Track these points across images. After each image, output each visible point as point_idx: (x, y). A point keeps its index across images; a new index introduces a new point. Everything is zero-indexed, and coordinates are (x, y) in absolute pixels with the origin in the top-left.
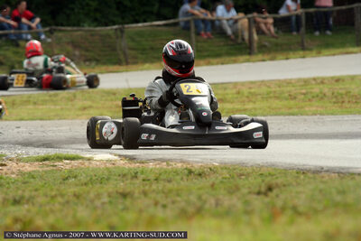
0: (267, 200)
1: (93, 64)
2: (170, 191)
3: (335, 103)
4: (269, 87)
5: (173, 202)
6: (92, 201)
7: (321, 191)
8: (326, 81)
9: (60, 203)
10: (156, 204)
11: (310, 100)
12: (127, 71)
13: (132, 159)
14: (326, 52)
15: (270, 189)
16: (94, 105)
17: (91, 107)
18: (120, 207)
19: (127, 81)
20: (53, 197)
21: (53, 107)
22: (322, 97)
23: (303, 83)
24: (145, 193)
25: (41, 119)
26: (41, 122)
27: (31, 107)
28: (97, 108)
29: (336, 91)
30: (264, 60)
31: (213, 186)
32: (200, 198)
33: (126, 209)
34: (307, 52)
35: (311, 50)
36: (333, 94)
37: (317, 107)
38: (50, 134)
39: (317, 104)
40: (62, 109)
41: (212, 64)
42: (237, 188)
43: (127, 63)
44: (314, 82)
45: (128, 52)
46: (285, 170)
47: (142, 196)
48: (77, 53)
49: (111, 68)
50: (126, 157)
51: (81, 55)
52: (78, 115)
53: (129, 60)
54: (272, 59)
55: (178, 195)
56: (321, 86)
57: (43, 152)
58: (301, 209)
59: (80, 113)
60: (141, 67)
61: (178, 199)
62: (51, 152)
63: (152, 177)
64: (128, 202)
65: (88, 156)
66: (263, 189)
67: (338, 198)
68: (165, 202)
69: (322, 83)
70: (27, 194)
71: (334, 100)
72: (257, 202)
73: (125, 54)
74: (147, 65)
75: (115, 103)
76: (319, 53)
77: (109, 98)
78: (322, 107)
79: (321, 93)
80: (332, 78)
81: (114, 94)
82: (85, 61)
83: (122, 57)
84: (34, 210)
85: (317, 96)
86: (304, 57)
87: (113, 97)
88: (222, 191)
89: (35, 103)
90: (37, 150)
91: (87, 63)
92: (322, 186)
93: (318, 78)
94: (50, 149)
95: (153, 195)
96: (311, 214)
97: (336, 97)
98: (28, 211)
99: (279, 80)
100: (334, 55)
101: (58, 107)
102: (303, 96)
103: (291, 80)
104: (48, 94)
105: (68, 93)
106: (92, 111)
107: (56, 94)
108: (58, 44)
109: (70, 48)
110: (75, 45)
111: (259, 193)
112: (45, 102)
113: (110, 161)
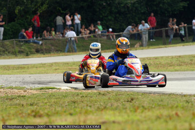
0: (131, 104)
1: (59, 52)
2: (92, 101)
5: (94, 105)
6: (62, 104)
9: (49, 105)
10: (87, 105)
12: (72, 55)
13: (76, 89)
14: (150, 47)
15: (132, 99)
17: (58, 69)
18: (73, 107)
19: (73, 59)
20: (46, 103)
21: (44, 69)
24: (82, 102)
25: (39, 73)
26: (40, 75)
27: (35, 69)
28: (62, 69)
31: (109, 99)
32: (105, 102)
33: (75, 107)
35: (146, 46)
38: (43, 79)
41: (106, 52)
42: (119, 100)
43: (73, 52)
46: (138, 93)
48: (53, 48)
50: (73, 88)
51: (54, 49)
55: (96, 102)
56: (150, 61)
57: (41, 86)
58: (146, 107)
60: (78, 53)
62: (44, 86)
63: (85, 96)
64: (76, 105)
65: (58, 87)
66: (130, 100)
67: (160, 103)
69: (150, 59)
70: (35, 102)
72: (128, 105)
74: (81, 53)
75: (68, 67)
76: (148, 48)
77: (66, 66)
80: (154, 57)
81: (68, 64)
82: (56, 51)
83: (71, 50)
84: (38, 108)
86: (142, 49)
88: (113, 101)
89: (36, 68)
90: (38, 85)
92: (152, 98)
95: (86, 102)
96: (150, 109)
98: (36, 108)
100: (155, 48)
101: (46, 69)
104: (42, 64)
105: (50, 63)
106: (59, 71)
107: (45, 64)
108: (45, 44)
109: (50, 46)
110: (52, 45)
111: (128, 101)
112: (40, 67)
113: (67, 89)
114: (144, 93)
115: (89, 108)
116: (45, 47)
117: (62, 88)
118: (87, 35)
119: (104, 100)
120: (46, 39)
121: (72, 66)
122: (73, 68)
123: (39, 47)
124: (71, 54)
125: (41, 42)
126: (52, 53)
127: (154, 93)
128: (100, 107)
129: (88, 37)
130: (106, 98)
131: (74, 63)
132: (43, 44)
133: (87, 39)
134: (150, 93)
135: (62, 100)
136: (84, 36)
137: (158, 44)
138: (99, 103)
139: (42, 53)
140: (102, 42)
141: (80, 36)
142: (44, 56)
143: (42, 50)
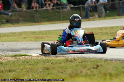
0: (98, 70)
1: (27, 22)
2: (62, 67)
3: (111, 36)
4: (88, 30)
5: (65, 71)
6: (36, 71)
7: (116, 67)
8: (108, 28)
10: (59, 72)
11: (103, 35)
12: (39, 25)
14: (107, 18)
15: (98, 66)
16: (28, 37)
17: (27, 37)
18: (47, 73)
19: (39, 28)
20: (22, 69)
21: (14, 37)
22: (107, 34)
23: (100, 29)
24: (54, 68)
25: (10, 42)
28: (30, 38)
29: (112, 32)
30: (86, 21)
31: (77, 65)
32: (74, 69)
33: (49, 74)
34: (101, 18)
36: (111, 33)
37: (106, 37)
39: (105, 36)
40: (17, 38)
43: (38, 22)
44: (104, 29)
45: (39, 18)
46: (100, 59)
47: (53, 69)
48: (21, 18)
49: (33, 24)
51: (22, 20)
52: (23, 40)
53: (39, 21)
54: (89, 21)
56: (106, 30)
57: (14, 53)
59: (24, 39)
60: (43, 23)
61: (66, 70)
62: (17, 53)
63: (54, 62)
65: (30, 55)
66: (95, 66)
68: (62, 71)
70: (13, 69)
71: (111, 35)
73: (38, 19)
74: (46, 23)
75: (35, 36)
76: (105, 18)
77: (33, 34)
78: (107, 37)
79: (107, 32)
80: (110, 27)
81: (35, 33)
82: (24, 21)
83: (37, 20)
85: (105, 33)
86: (100, 20)
87: (34, 34)
88: (80, 67)
89: (8, 36)
90: (12, 52)
91: (25, 22)
93: (105, 27)
94: (16, 52)
95: (57, 69)
97: (112, 34)
99: (92, 28)
100: (110, 19)
101: (16, 37)
102: (100, 33)
103: (96, 28)
104: (12, 33)
105: (19, 32)
106: (27, 39)
107: (15, 33)
108: (15, 15)
109: (19, 17)
110: (21, 16)
111: (94, 68)
112: (11, 36)
113: (38, 56)
114: (106, 60)
115: (61, 74)
116: (14, 18)
117: (33, 55)
118: (51, 8)
119: (72, 66)
120: (15, 11)
121: (38, 35)
122: (40, 37)
123: (9, 18)
124: (37, 24)
125: (10, 14)
126: (20, 23)
127: (115, 60)
128: (72, 74)
129: (52, 9)
130: (73, 64)
131: (40, 32)
132: (13, 16)
133: (51, 11)
134: (111, 60)
135: (36, 66)
136: (48, 8)
137: (113, 15)
138: (69, 70)
139: (12, 23)
140: (64, 13)
141: (45, 8)
142: (13, 25)
143: (11, 20)
